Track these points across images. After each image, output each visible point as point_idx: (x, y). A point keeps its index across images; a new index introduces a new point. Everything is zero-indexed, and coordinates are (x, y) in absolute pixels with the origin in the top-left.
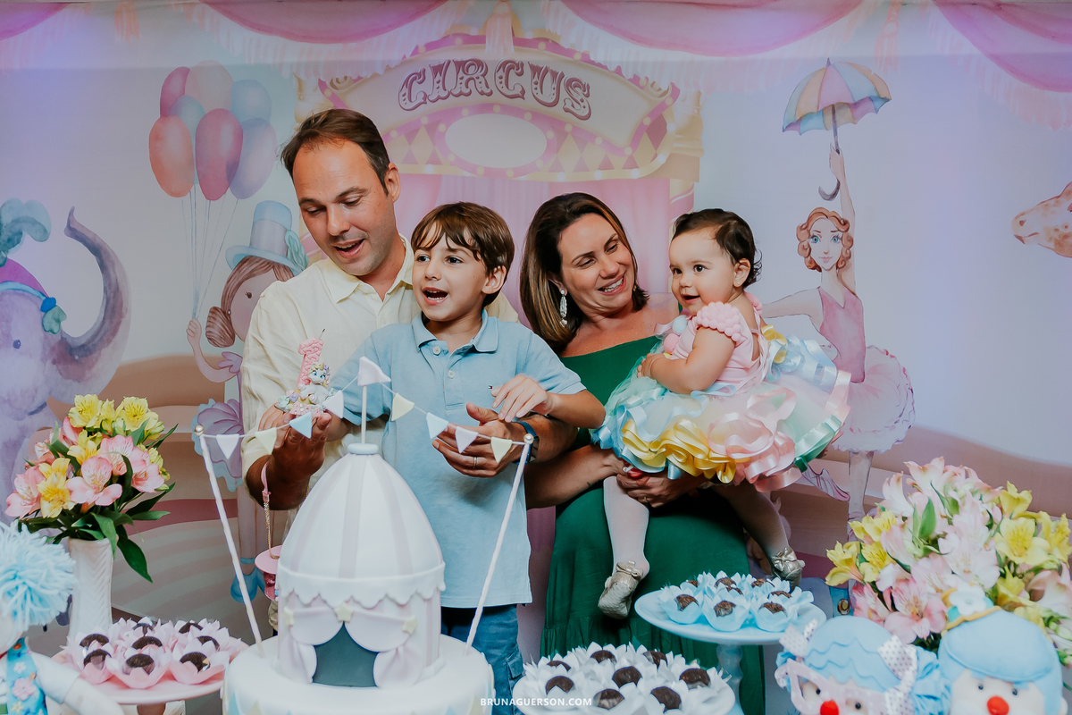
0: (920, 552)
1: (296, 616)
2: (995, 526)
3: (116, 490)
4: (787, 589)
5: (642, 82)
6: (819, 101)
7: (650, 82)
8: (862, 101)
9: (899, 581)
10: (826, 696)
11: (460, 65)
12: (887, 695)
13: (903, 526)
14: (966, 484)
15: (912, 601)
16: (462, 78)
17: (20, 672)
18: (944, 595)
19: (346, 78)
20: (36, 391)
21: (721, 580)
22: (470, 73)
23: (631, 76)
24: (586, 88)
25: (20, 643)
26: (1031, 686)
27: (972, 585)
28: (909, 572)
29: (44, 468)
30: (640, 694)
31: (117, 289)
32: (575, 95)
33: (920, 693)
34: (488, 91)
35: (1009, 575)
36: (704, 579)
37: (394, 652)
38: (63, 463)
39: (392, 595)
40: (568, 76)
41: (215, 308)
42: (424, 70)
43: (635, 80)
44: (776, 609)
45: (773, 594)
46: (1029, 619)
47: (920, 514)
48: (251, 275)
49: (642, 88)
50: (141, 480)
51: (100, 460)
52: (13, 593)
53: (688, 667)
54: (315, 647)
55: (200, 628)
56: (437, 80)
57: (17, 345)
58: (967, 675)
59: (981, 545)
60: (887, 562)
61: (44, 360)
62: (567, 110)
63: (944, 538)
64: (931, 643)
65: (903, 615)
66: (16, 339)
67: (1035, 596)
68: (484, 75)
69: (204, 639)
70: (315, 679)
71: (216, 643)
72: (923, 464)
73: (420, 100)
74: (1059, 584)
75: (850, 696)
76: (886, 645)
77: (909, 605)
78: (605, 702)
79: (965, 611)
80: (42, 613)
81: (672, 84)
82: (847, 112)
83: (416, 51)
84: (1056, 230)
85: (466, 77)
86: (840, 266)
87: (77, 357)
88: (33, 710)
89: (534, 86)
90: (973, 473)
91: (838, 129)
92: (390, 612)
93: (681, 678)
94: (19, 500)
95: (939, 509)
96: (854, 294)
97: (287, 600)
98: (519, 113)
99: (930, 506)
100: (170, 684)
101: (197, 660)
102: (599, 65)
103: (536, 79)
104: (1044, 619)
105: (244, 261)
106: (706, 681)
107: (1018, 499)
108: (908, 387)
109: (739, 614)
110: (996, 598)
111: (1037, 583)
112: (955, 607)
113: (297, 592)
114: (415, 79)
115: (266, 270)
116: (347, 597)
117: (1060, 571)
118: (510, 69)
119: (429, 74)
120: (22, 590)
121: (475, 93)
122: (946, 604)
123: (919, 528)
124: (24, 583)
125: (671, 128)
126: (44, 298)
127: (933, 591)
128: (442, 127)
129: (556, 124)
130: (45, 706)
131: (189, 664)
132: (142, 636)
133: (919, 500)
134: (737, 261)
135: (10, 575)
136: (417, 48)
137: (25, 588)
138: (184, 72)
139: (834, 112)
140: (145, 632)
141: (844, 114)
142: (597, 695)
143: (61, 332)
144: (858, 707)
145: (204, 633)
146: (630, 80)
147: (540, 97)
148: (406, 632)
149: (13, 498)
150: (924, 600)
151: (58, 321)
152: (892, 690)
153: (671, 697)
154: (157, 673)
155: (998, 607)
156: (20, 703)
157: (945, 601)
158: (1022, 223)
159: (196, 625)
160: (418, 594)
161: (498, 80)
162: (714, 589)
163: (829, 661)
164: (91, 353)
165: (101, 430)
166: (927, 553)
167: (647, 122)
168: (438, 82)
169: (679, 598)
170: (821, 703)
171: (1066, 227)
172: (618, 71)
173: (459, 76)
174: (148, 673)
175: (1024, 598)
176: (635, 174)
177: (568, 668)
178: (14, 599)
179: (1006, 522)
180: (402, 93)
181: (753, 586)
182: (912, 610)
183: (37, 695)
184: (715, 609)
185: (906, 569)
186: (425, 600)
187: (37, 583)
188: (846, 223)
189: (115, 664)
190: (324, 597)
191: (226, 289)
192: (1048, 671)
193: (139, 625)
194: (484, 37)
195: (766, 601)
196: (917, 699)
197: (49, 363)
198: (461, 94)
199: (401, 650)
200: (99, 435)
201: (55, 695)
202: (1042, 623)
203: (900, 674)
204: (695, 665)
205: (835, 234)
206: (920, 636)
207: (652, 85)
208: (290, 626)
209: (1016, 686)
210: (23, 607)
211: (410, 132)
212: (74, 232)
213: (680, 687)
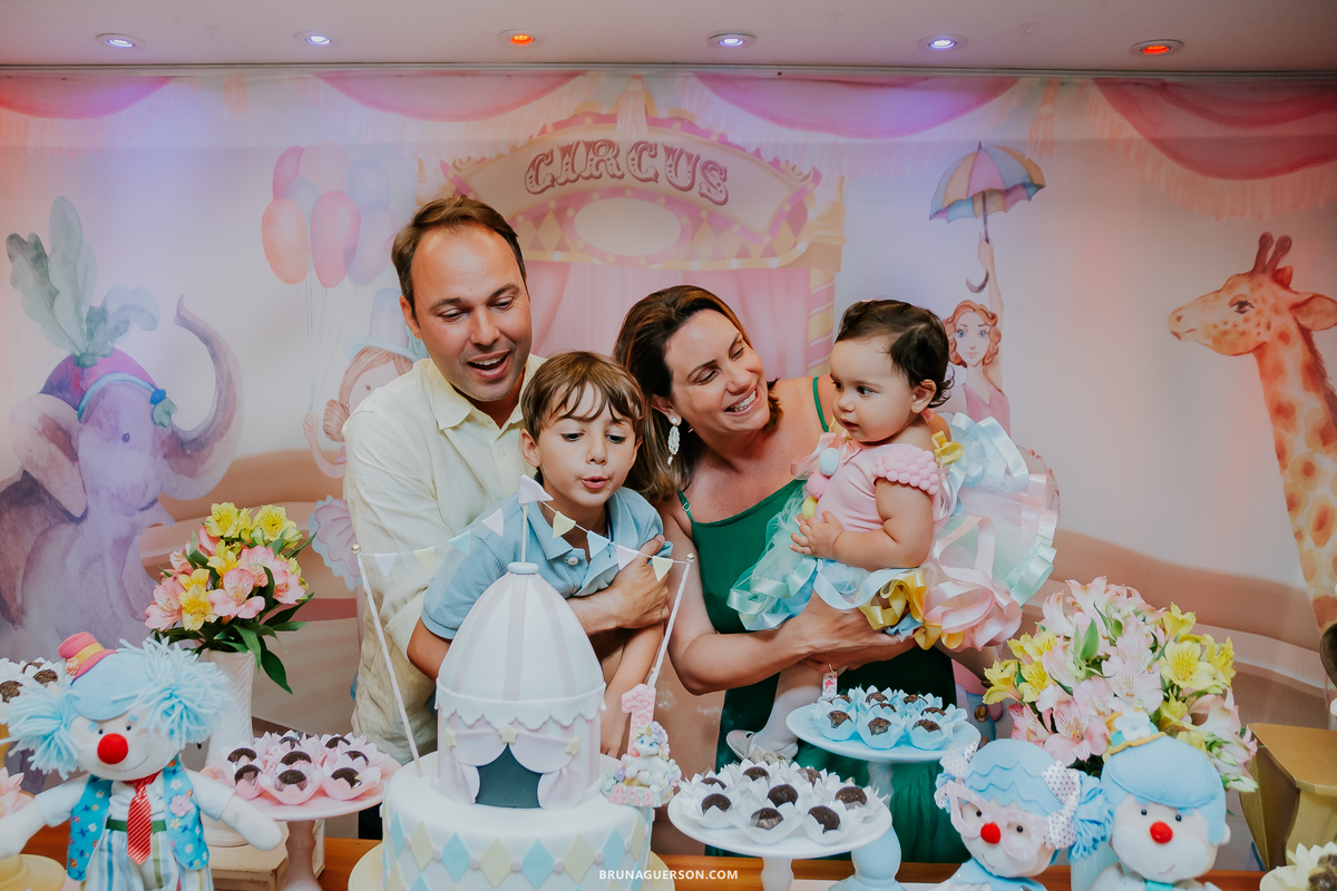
0: (1082, 674)
1: (458, 737)
2: (1159, 649)
3: (259, 603)
4: (940, 706)
5: (783, 165)
6: (969, 187)
7: (791, 166)
8: (1014, 188)
9: (1061, 703)
10: (987, 819)
11: (590, 146)
12: (1049, 819)
13: (1065, 648)
14: (1129, 605)
15: (1072, 723)
16: (592, 160)
17: (176, 789)
18: (1108, 719)
19: (469, 158)
20: (147, 486)
21: (872, 695)
22: (601, 153)
23: (770, 159)
24: (723, 172)
25: (174, 762)
26: (1196, 812)
27: (1137, 710)
28: (1071, 694)
29: (183, 579)
30: (799, 813)
31: (230, 381)
32: (711, 179)
33: (1083, 817)
34: (619, 174)
35: (1172, 699)
36: (856, 696)
37: (557, 774)
38: (202, 574)
39: (556, 717)
40: (704, 159)
41: (333, 401)
42: (552, 151)
43: (775, 163)
44: (932, 727)
45: (928, 710)
46: (1191, 744)
47: (1082, 635)
48: (370, 366)
49: (782, 172)
50: (282, 591)
51: (241, 572)
52: (170, 712)
53: (843, 785)
54: (478, 768)
55: (349, 743)
56: (565, 161)
57: (126, 438)
58: (1131, 799)
59: (1144, 667)
60: (1047, 683)
61: (154, 454)
62: (703, 195)
63: (1107, 660)
64: (1093, 766)
65: (1064, 737)
66: (125, 432)
67: (1197, 720)
68: (615, 157)
69: (354, 755)
70: (478, 800)
71: (365, 758)
72: (1085, 582)
73: (548, 183)
74: (1223, 709)
75: (1012, 819)
76: (1050, 770)
77: (1069, 726)
78: (764, 821)
79: (1130, 737)
80: (197, 731)
81: (814, 168)
82: (998, 200)
83: (543, 131)
84: (1215, 326)
85: (596, 159)
86: (986, 361)
87: (188, 452)
88: (190, 827)
89: (669, 169)
90: (1136, 594)
91: (988, 217)
92: (554, 734)
93: (837, 797)
94: (159, 612)
95: (1102, 630)
96: (1000, 391)
97: (449, 720)
98: (652, 197)
99: (1093, 627)
100: (321, 800)
101: (349, 776)
102: (737, 147)
103: (670, 162)
104: (1206, 743)
105: (363, 352)
106: (862, 799)
107: (1183, 621)
108: (1053, 489)
109: (894, 732)
110: (1158, 721)
111: (1199, 707)
112: (1120, 732)
113: (459, 713)
114: (542, 160)
115: (387, 361)
116: (512, 720)
117: (1224, 695)
118: (642, 150)
119: (557, 155)
120: (179, 709)
121: (606, 177)
122: (1109, 728)
123: (1081, 649)
124: (180, 702)
125: (812, 214)
126: (153, 390)
127: (1094, 713)
128: (570, 212)
129: (692, 210)
130: (201, 823)
131: (342, 780)
132: (290, 751)
133: (1081, 620)
134: (918, 383)
135: (167, 694)
136: (544, 128)
137: (182, 707)
138: (298, 152)
139: (984, 200)
140: (293, 746)
141: (995, 202)
142: (756, 814)
143: (171, 424)
144: (1020, 830)
145: (352, 748)
146: (770, 163)
147: (674, 180)
148: (569, 753)
149: (151, 609)
150: (1085, 723)
151: (169, 414)
152: (1054, 814)
153: (830, 817)
154: (310, 789)
155: (1163, 733)
156: (177, 820)
157: (1109, 725)
158: (1179, 319)
159: (342, 739)
160: (581, 715)
161: (630, 163)
162: (867, 705)
163: (991, 784)
164: (203, 448)
165: (239, 539)
166: (1090, 675)
167: (787, 208)
168: (567, 164)
169: (832, 714)
170: (982, 825)
171: (1226, 323)
172: (758, 153)
173: (590, 158)
174: (302, 789)
175: (1187, 722)
176: (773, 263)
177: (723, 786)
178: (172, 718)
179: (1171, 644)
180: (529, 175)
181: (906, 703)
182: (1073, 732)
183: (194, 810)
184: (870, 725)
185: (1068, 691)
186: (587, 721)
187: (193, 702)
188: (993, 317)
189: (267, 780)
190: (488, 719)
191: (344, 381)
192: (1213, 798)
193: (286, 739)
194: (616, 115)
195: (921, 718)
196: (1080, 823)
197: (160, 457)
198: (590, 177)
199: (565, 771)
200: (237, 544)
201: (211, 812)
202: (1204, 747)
203: (1063, 798)
204: (850, 783)
205: (982, 328)
206: (1081, 759)
207: (793, 169)
208: (452, 747)
209: (1180, 813)
210: (180, 726)
211: (537, 218)
212: (184, 321)
213: (837, 807)
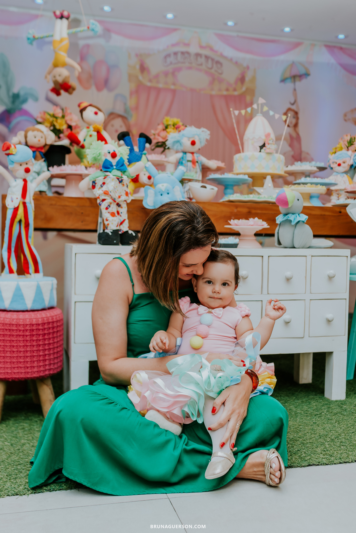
6: (290, 74)
7: (241, 64)
8: (302, 75)
11: (183, 53)
22: (185, 56)
23: (235, 61)
24: (221, 64)
32: (218, 66)
34: (191, 62)
40: (216, 60)
48: (113, 119)
49: (238, 65)
54: (259, 146)
56: (174, 57)
62: (215, 71)
68: (189, 57)
73: (169, 63)
81: (247, 65)
82: (298, 78)
86: (295, 126)
91: (295, 83)
96: (299, 134)
98: (200, 70)
102: (225, 57)
103: (206, 60)
105: (110, 114)
113: (255, 137)
114: (167, 56)
118: (198, 56)
119: (172, 54)
125: (247, 79)
128: (176, 74)
136: (168, 46)
138: (88, 46)
139: (294, 78)
147: (207, 66)
158: (346, 115)
161: (194, 59)
167: (240, 77)
172: (231, 59)
173: (182, 57)
188: (297, 113)
194: (190, 44)
198: (182, 62)
205: (294, 116)
211: (166, 74)
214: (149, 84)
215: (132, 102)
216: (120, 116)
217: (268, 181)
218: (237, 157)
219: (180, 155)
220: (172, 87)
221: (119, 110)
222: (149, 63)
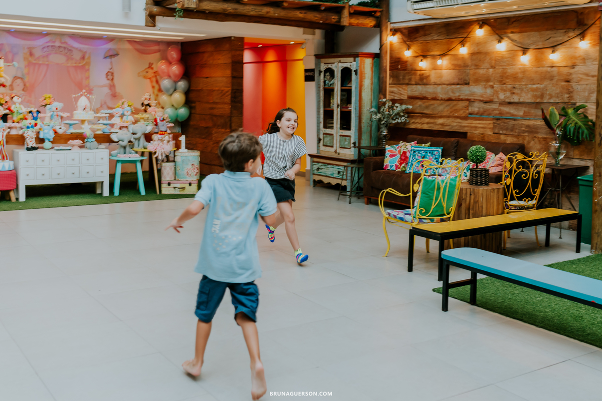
6: (109, 54)
8: (115, 54)
11: (51, 46)
24: (72, 51)
40: (69, 49)
42: (46, 47)
43: (80, 50)
62: (69, 54)
73: (45, 51)
81: (86, 51)
84: (144, 75)
85: (53, 48)
86: (112, 80)
91: (111, 59)
96: (114, 84)
98: (61, 54)
102: (74, 47)
103: (64, 49)
105: (15, 77)
118: (60, 47)
121: (54, 51)
128: (49, 56)
136: (44, 43)
139: (111, 56)
147: (65, 52)
158: (139, 74)
161: (58, 49)
167: (82, 56)
168: (48, 49)
172: (77, 48)
176: (80, 65)
180: (42, 50)
188: (113, 73)
194: (55, 42)
207: (83, 51)
214: (35, 62)
215: (26, 71)
216: (19, 78)
217: (86, 123)
218: (75, 112)
219: (52, 113)
220: (47, 63)
221: (19, 75)
222: (34, 51)
